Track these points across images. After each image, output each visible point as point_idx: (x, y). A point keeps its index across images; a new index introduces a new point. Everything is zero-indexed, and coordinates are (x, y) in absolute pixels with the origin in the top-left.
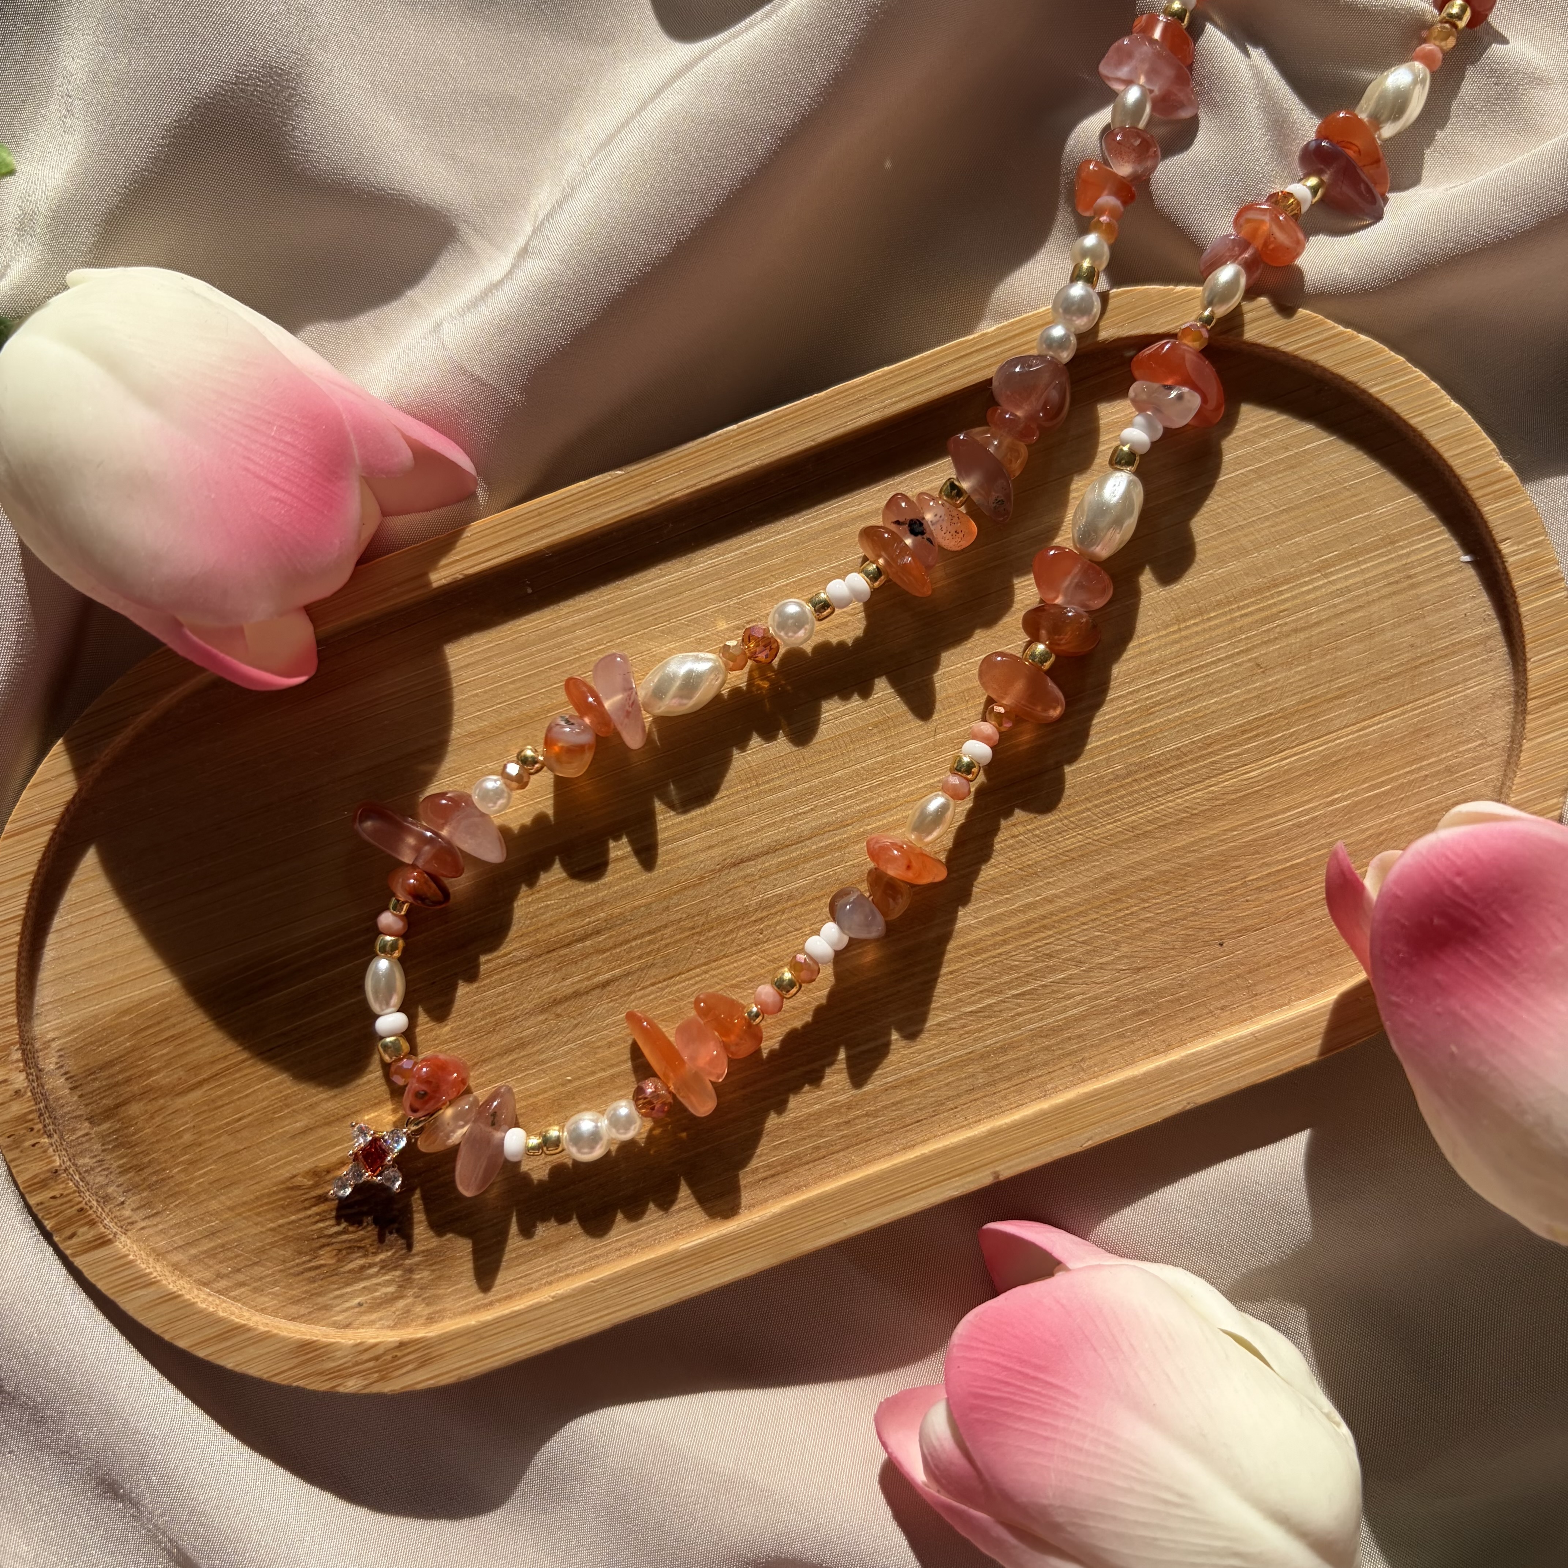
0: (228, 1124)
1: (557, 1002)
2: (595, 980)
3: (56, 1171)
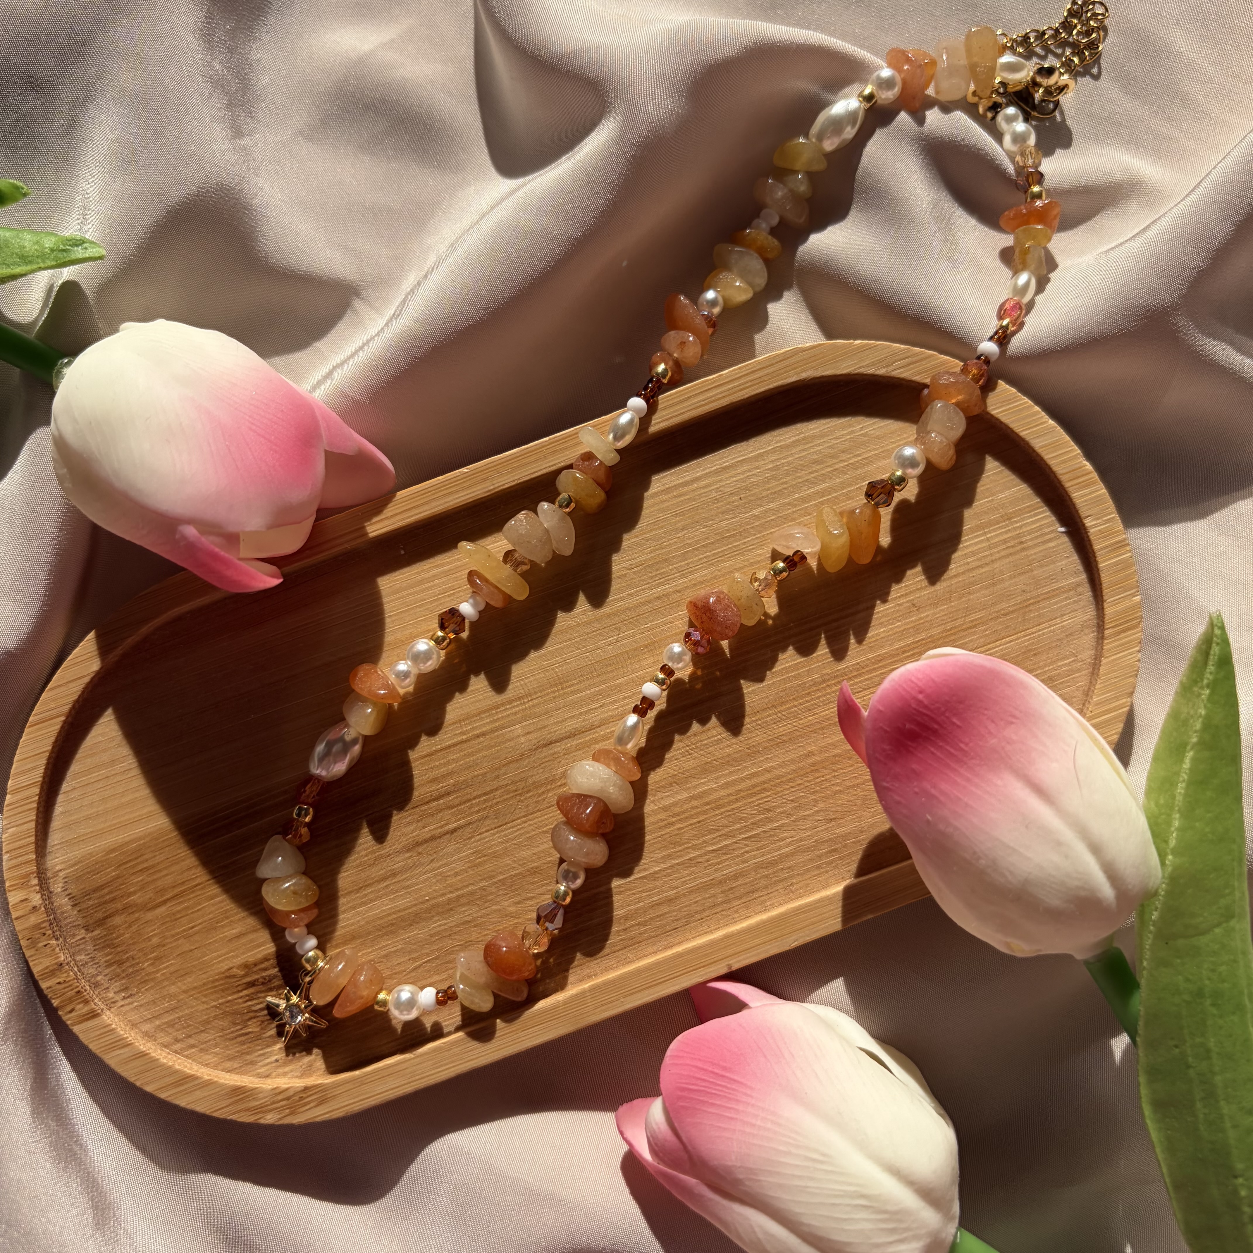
0: (184, 931)
1: (418, 844)
2: (446, 828)
3: (61, 964)
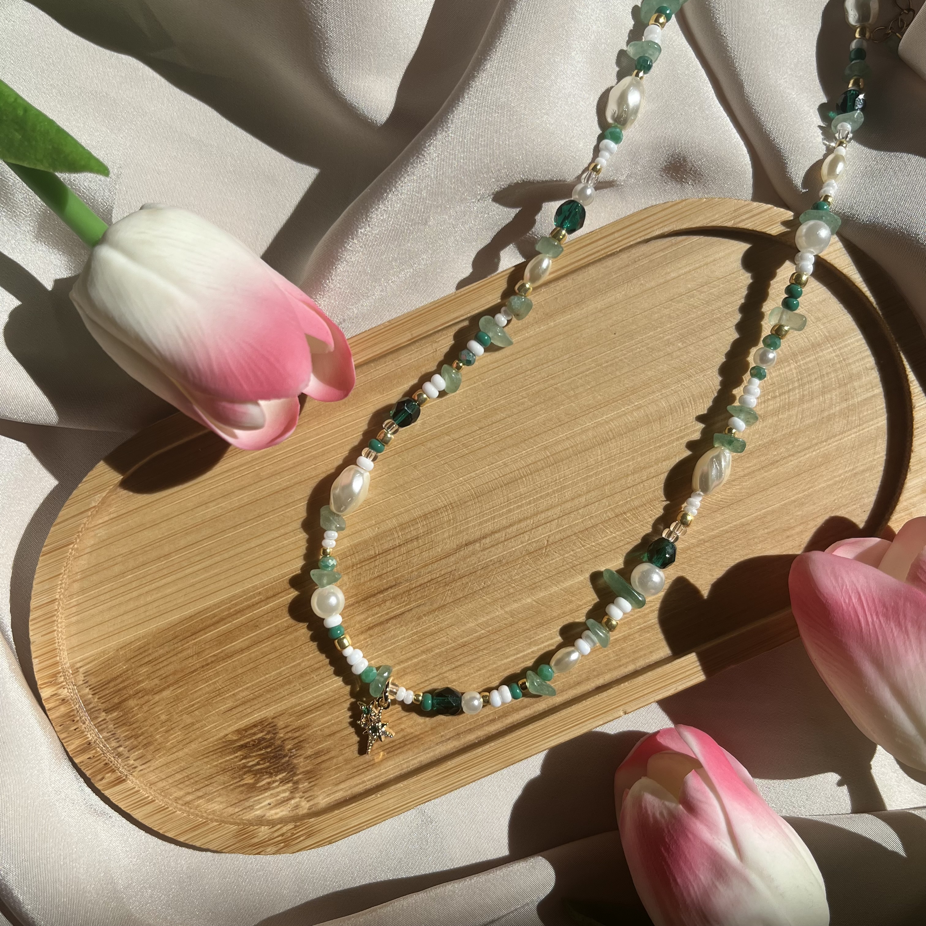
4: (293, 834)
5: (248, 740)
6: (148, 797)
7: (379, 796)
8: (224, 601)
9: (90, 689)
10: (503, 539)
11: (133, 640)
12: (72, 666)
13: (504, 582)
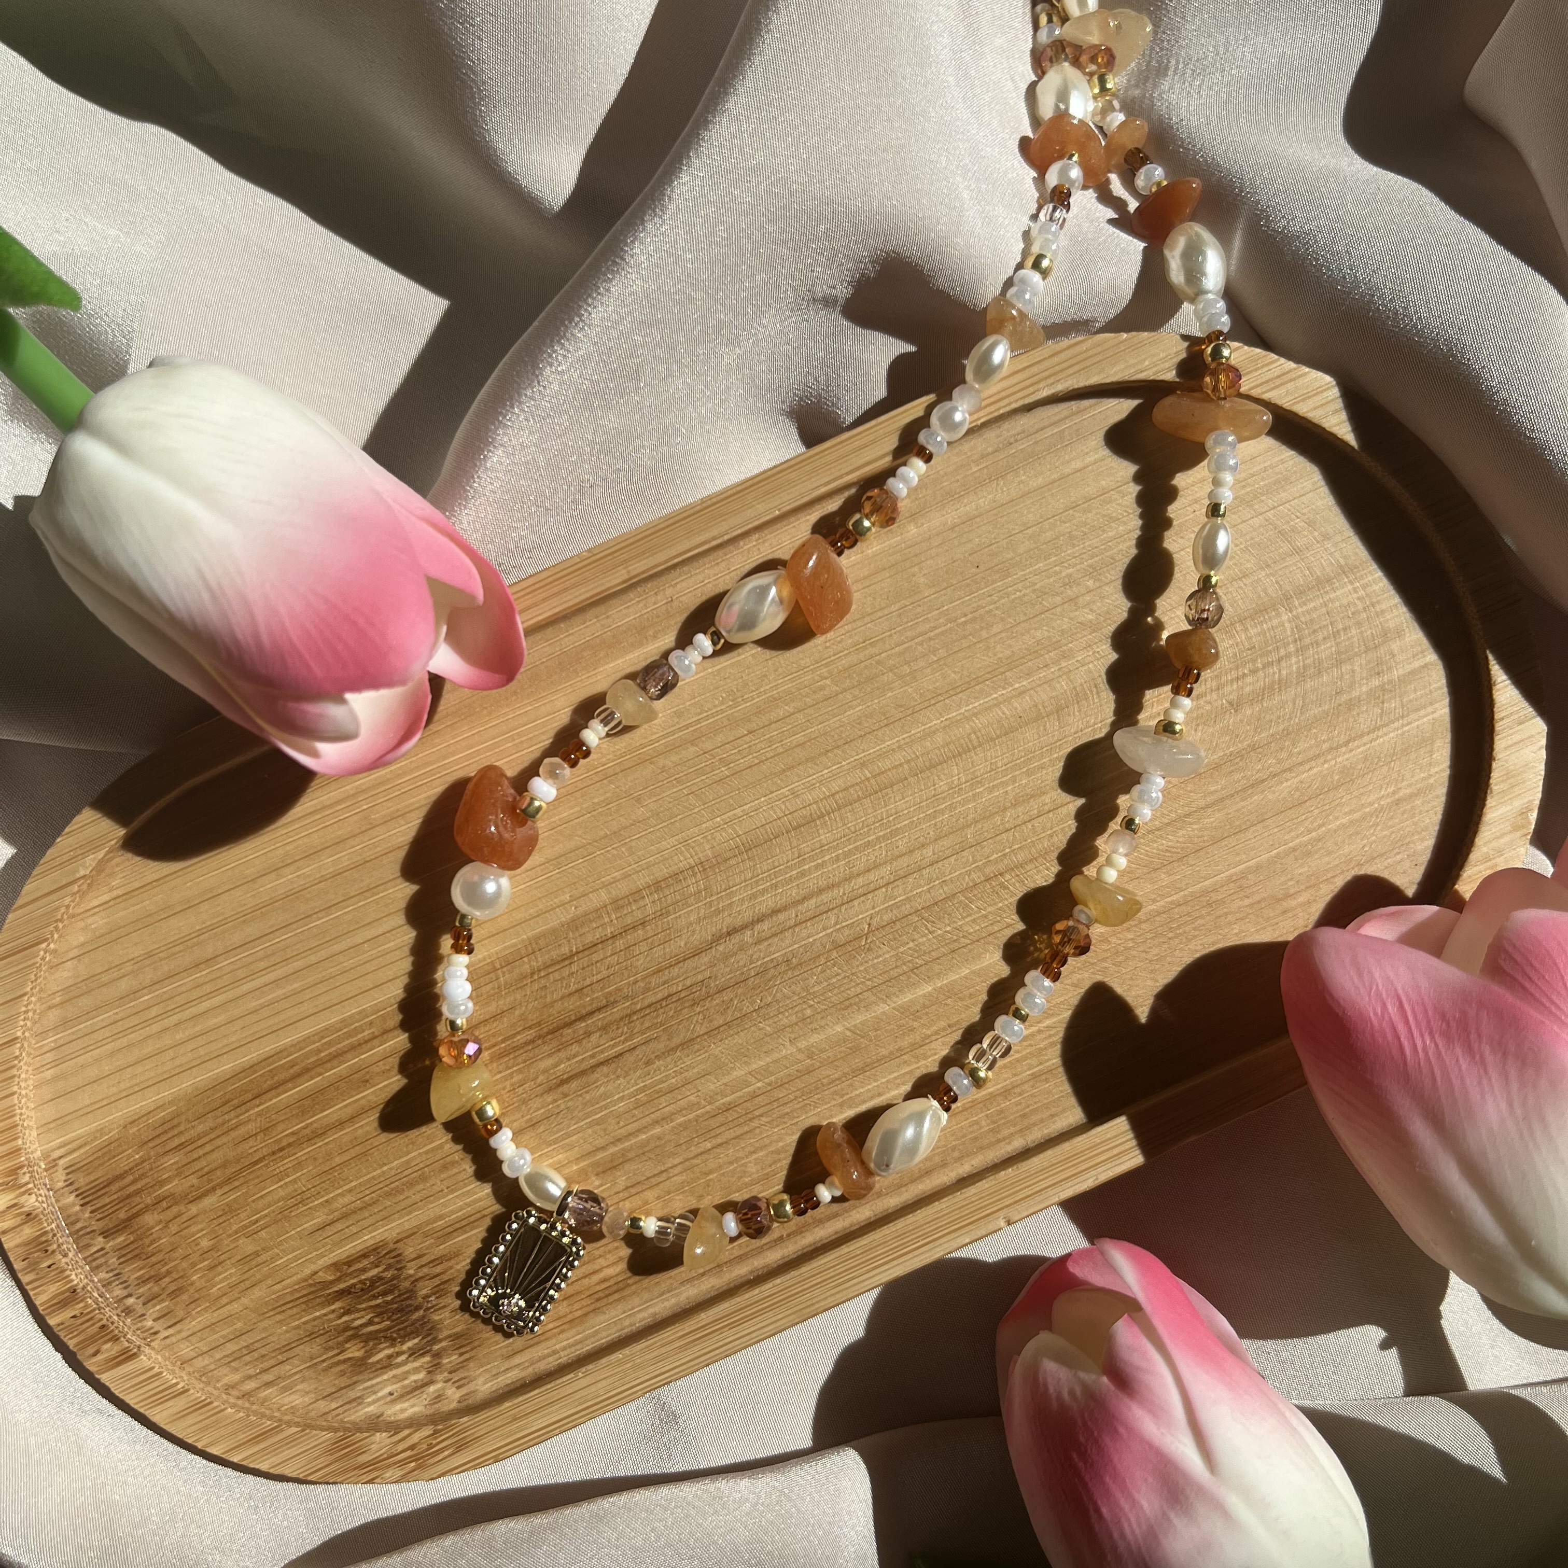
0: (245, 1226)
1: (563, 1082)
3: (74, 1290)
4: (431, 1446)
5: (353, 1281)
6: (177, 1384)
7: (581, 1375)
8: (309, 1038)
9: (77, 1196)
10: (792, 922)
11: (152, 1108)
12: (45, 1156)
13: (796, 998)
